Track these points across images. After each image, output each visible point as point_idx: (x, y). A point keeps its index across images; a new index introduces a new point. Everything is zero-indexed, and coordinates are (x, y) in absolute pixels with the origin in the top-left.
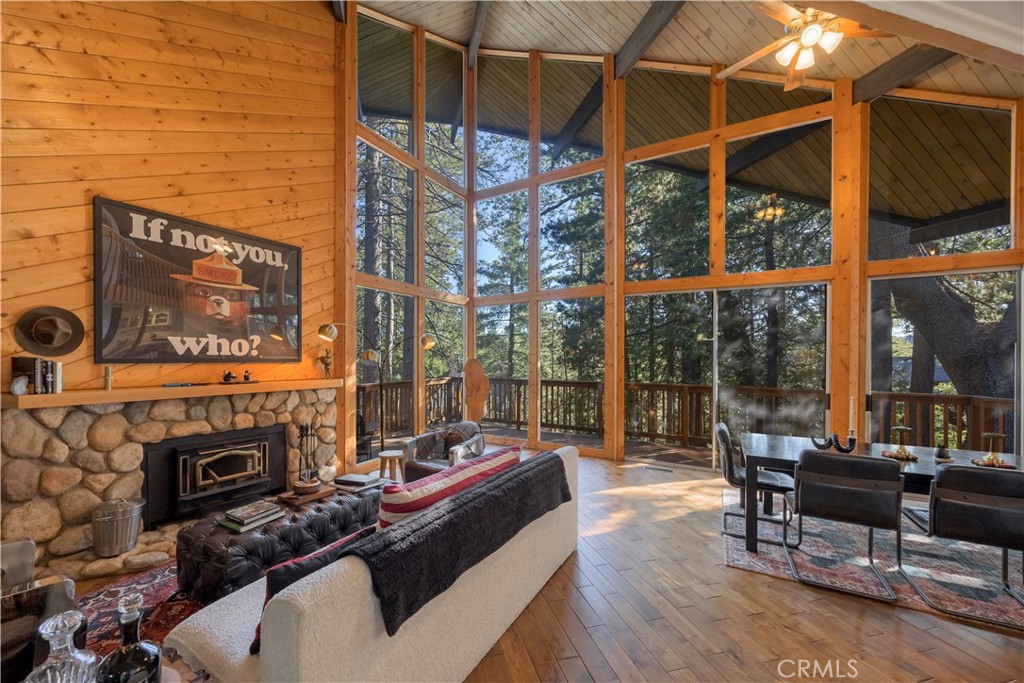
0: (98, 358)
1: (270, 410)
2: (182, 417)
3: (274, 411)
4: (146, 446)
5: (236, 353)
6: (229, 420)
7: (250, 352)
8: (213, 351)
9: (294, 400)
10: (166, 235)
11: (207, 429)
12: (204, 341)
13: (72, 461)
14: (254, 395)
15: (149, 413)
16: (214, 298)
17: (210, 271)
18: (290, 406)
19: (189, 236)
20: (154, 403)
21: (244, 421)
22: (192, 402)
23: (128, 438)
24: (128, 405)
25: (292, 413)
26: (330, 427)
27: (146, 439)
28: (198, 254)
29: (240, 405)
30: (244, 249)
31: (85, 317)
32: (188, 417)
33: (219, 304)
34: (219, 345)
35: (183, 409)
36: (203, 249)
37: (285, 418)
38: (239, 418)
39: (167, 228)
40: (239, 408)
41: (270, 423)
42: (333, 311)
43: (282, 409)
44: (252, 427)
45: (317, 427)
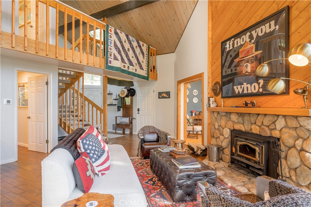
0: (222, 98)
1: (266, 126)
2: (237, 121)
3: (268, 127)
4: (230, 130)
5: (254, 92)
6: (249, 127)
7: (258, 90)
8: (245, 92)
9: (280, 123)
10: (233, 45)
11: (243, 129)
12: (242, 86)
13: (218, 129)
14: (258, 115)
15: (230, 117)
16: (245, 65)
18: (279, 127)
20: (230, 113)
21: (256, 130)
22: (239, 114)
23: (226, 126)
24: (226, 113)
25: (280, 131)
27: (230, 127)
30: (256, 32)
31: (220, 82)
32: (238, 123)
33: (247, 66)
34: (247, 87)
35: (237, 117)
36: (242, 43)
37: (276, 134)
38: (253, 127)
39: (233, 41)
40: (253, 121)
41: (266, 135)
43: (272, 127)
44: (258, 132)
45: (299, 148)
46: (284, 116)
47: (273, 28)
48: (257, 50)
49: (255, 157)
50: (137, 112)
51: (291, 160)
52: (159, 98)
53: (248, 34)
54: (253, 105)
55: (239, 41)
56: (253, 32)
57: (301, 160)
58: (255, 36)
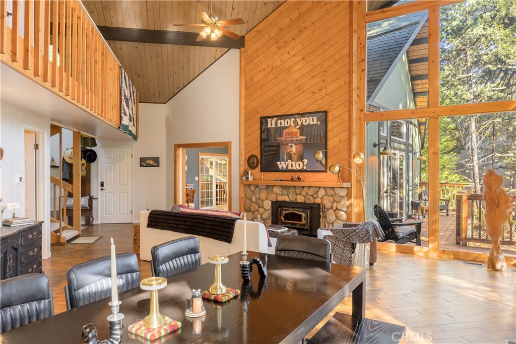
0: (261, 171)
1: (310, 195)
2: (280, 193)
3: (312, 196)
4: (272, 202)
5: (299, 168)
6: (295, 198)
7: (303, 167)
8: (290, 167)
9: (322, 193)
10: (276, 123)
11: (287, 200)
12: (287, 163)
13: (256, 203)
14: (303, 187)
15: (272, 190)
16: (290, 145)
17: (289, 134)
18: (320, 195)
19: (282, 121)
20: (273, 186)
21: (300, 199)
22: (283, 187)
23: (267, 198)
24: (267, 186)
25: (321, 198)
26: (342, 211)
27: (271, 199)
28: (285, 128)
30: (300, 120)
31: (259, 156)
32: (282, 194)
33: (291, 146)
34: (292, 164)
35: (281, 190)
36: (286, 125)
37: (318, 201)
38: (298, 197)
39: (277, 121)
40: (298, 192)
41: (310, 202)
42: (347, 141)
43: (315, 196)
44: (303, 202)
45: (335, 209)
46: (324, 188)
47: (315, 122)
48: (301, 135)
49: (301, 221)
50: (100, 188)
51: (330, 217)
52: (142, 166)
53: (293, 120)
54: (299, 179)
55: (283, 123)
56: (298, 120)
57: (336, 216)
58: (300, 123)
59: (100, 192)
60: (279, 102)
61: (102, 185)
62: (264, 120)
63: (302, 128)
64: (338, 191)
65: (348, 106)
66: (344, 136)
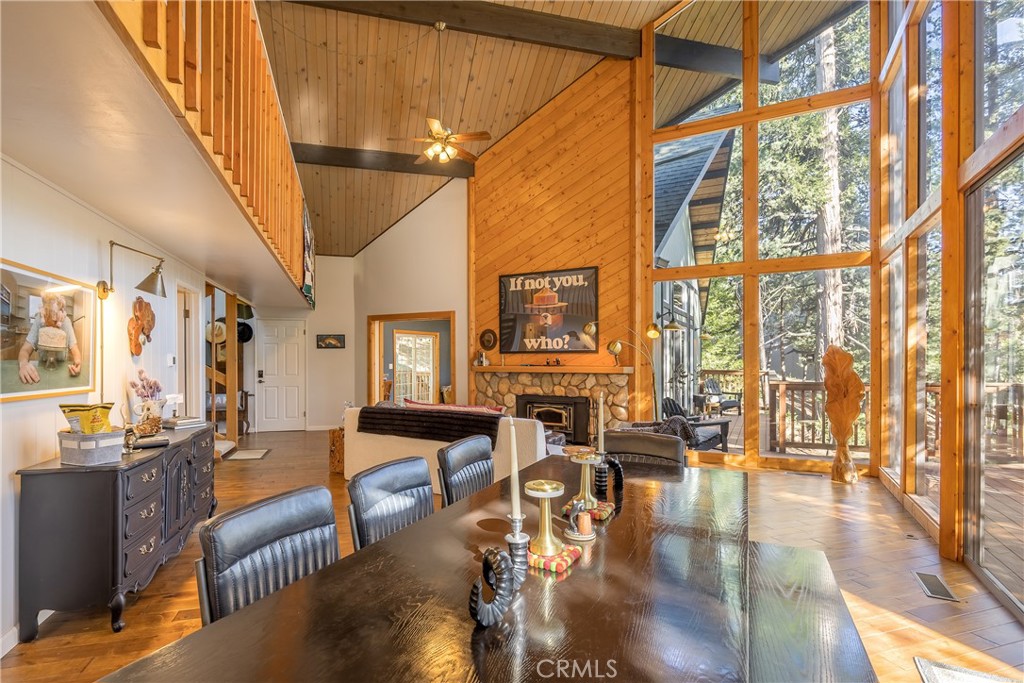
0: (501, 352)
1: (574, 386)
2: (529, 383)
3: (577, 386)
4: (517, 396)
5: (556, 347)
6: (550, 389)
7: (563, 347)
8: (543, 347)
9: (591, 382)
10: (523, 285)
11: (541, 393)
12: (539, 340)
13: (493, 398)
14: (564, 374)
15: (517, 379)
16: (543, 315)
17: (542, 299)
18: (589, 386)
19: (532, 281)
20: (519, 374)
21: (559, 391)
22: (534, 375)
23: (509, 391)
24: (510, 373)
25: (590, 390)
26: (621, 407)
27: (516, 392)
28: (537, 291)
29: (556, 380)
30: (559, 280)
31: (497, 332)
32: (533, 385)
33: (546, 317)
34: (547, 343)
35: (530, 378)
36: (538, 287)
37: (586, 393)
38: (556, 388)
39: (523, 281)
40: (556, 381)
41: (574, 395)
42: (627, 310)
43: (582, 386)
44: (563, 394)
45: (610, 404)
46: (595, 374)
47: (581, 283)
48: (561, 300)
49: (561, 422)
50: (257, 379)
52: (319, 347)
53: (548, 279)
54: (558, 363)
55: (532, 284)
56: (555, 279)
57: (612, 414)
58: (558, 284)
59: (256, 385)
60: (525, 255)
61: (261, 375)
62: (503, 280)
63: (562, 291)
64: (614, 379)
65: (628, 260)
66: (623, 302)
